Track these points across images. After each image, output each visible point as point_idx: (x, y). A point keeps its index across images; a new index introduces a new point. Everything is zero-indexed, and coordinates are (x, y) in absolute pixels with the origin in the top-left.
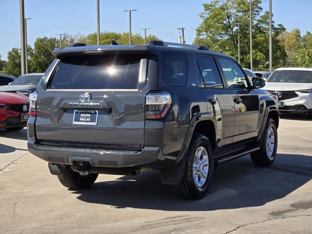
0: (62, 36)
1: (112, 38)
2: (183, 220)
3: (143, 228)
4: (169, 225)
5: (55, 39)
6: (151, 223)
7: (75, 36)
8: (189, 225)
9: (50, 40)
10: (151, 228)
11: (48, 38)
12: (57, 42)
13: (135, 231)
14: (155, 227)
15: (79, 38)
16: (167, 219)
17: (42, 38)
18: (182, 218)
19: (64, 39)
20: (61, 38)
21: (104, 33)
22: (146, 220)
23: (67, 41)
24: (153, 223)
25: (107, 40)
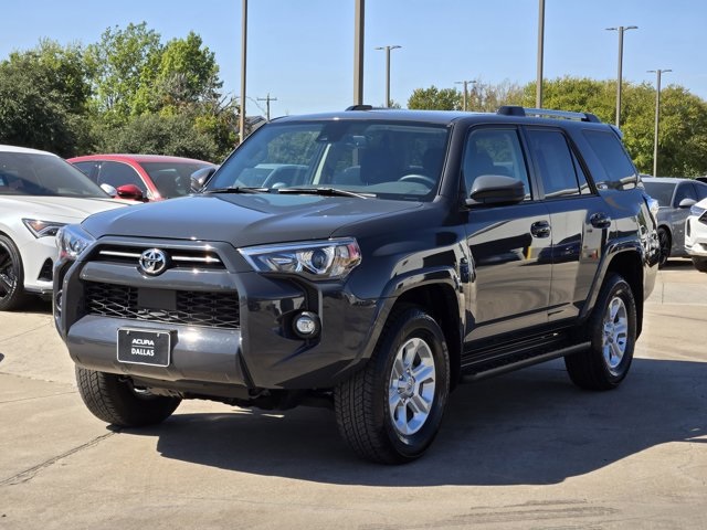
0: (470, 87)
1: (581, 92)
2: (564, 510)
3: (461, 519)
4: (525, 518)
5: (453, 93)
6: (484, 511)
7: (499, 87)
8: (571, 524)
9: (443, 94)
10: (479, 522)
11: (439, 91)
12: (459, 97)
13: (437, 525)
14: (489, 521)
15: (507, 91)
16: (528, 504)
17: (425, 90)
18: (563, 507)
19: (474, 91)
20: (466, 92)
21: (563, 79)
22: (477, 504)
23: (480, 98)
24: (490, 511)
25: (569, 97)
